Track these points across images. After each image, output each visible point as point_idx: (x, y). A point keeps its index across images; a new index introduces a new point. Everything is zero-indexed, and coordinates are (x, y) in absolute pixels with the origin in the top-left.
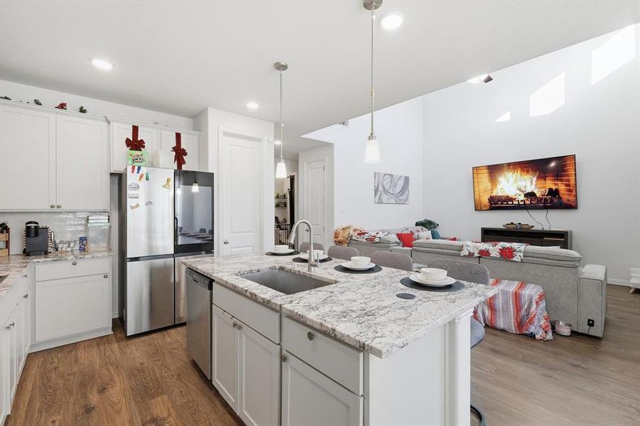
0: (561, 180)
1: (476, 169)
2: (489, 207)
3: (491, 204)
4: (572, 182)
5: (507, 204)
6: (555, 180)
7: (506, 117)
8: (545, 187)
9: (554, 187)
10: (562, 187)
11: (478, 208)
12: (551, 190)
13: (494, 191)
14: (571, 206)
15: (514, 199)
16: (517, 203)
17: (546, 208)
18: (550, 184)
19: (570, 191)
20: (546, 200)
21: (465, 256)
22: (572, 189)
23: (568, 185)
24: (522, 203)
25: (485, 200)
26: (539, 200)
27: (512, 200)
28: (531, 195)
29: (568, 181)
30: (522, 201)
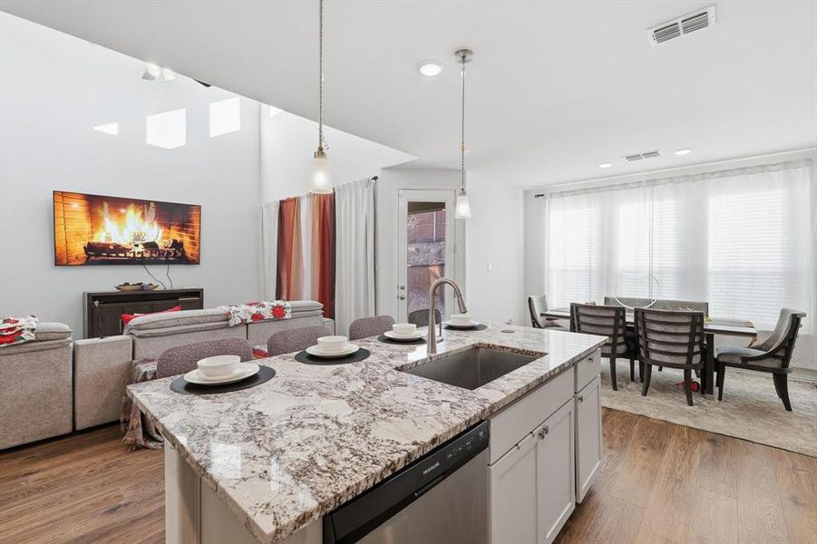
0: (187, 232)
1: (61, 196)
2: (85, 260)
3: (89, 256)
4: (196, 235)
5: (117, 256)
6: (180, 230)
7: (112, 129)
8: (168, 238)
9: (179, 239)
10: (186, 240)
11: (61, 260)
12: (175, 241)
13: (96, 235)
14: (194, 261)
15: (129, 250)
16: (132, 255)
17: (168, 262)
18: (175, 235)
19: (194, 244)
20: (169, 253)
21: (236, 326)
22: (196, 243)
23: (192, 238)
24: (140, 256)
25: (78, 248)
26: (161, 253)
27: (124, 250)
28: (151, 246)
29: (193, 233)
30: (139, 253)
